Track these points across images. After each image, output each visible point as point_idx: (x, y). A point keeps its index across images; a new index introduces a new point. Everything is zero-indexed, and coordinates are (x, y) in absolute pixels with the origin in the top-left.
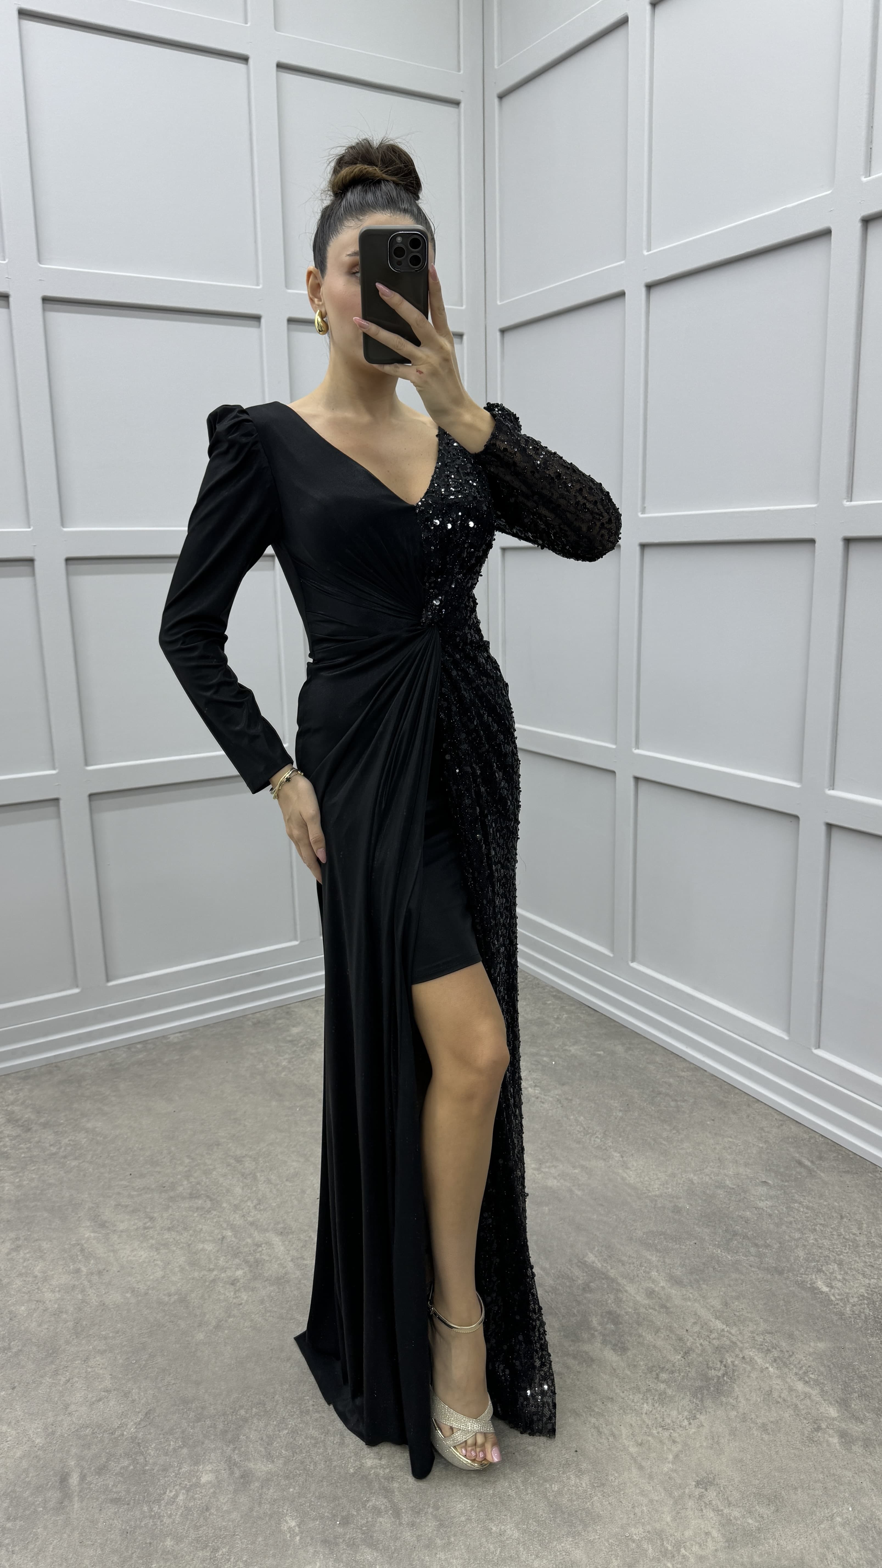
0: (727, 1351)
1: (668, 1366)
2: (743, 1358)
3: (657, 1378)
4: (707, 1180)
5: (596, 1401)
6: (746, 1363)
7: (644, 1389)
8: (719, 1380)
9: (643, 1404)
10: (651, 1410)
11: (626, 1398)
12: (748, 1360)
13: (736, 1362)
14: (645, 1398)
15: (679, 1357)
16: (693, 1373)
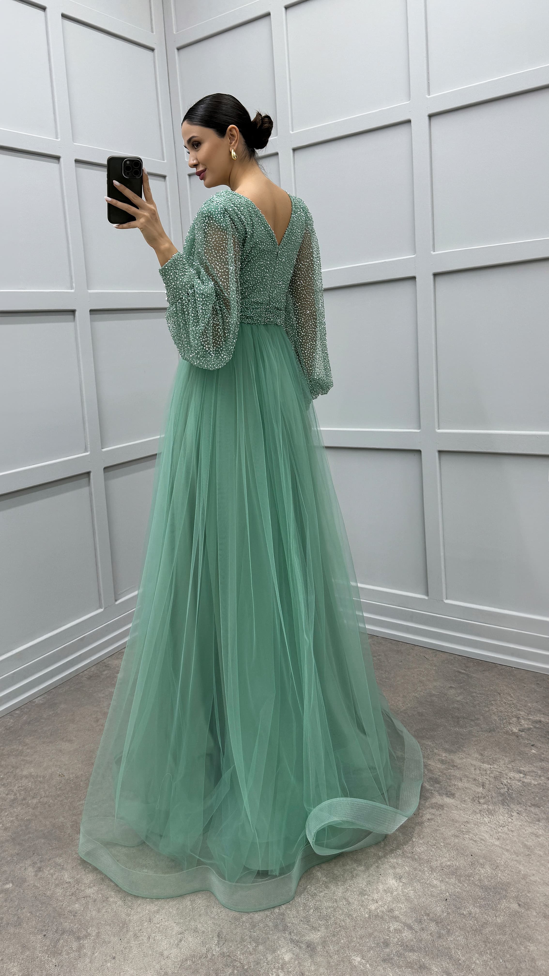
0: (501, 778)
1: (480, 795)
2: (510, 778)
3: (480, 803)
4: (423, 694)
5: (460, 826)
6: (513, 780)
7: (478, 811)
8: (508, 793)
9: (483, 818)
10: (489, 820)
11: (473, 819)
12: (513, 778)
13: (509, 782)
14: (482, 815)
15: (482, 789)
16: (494, 794)
